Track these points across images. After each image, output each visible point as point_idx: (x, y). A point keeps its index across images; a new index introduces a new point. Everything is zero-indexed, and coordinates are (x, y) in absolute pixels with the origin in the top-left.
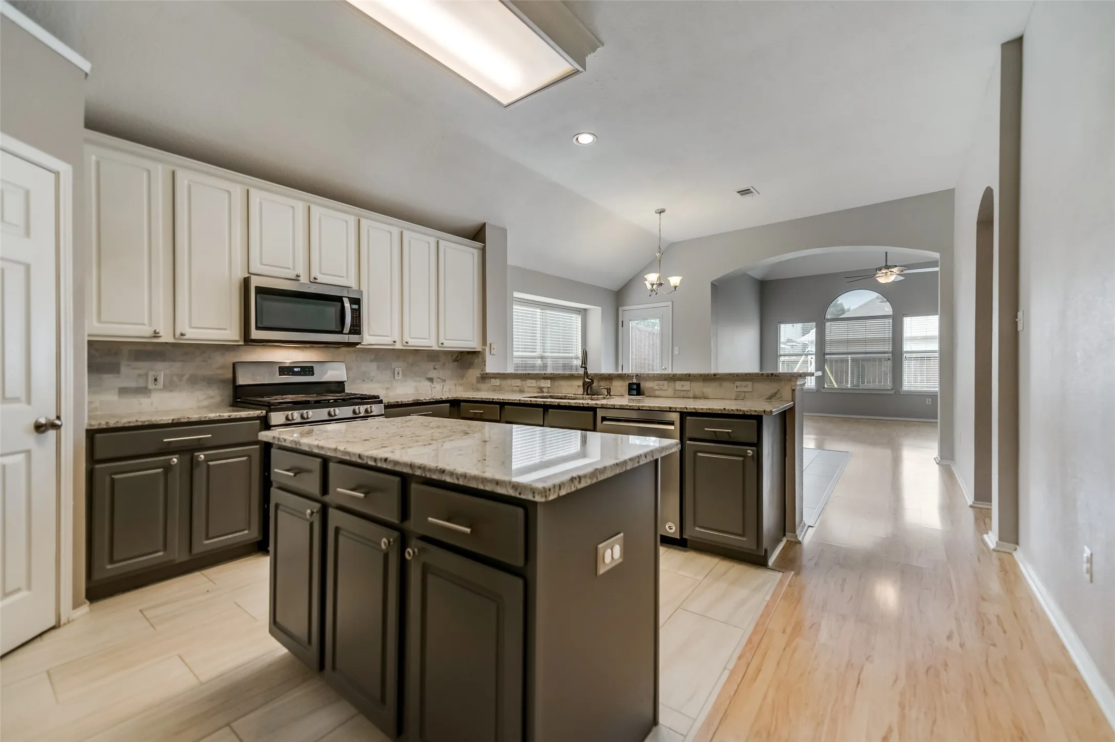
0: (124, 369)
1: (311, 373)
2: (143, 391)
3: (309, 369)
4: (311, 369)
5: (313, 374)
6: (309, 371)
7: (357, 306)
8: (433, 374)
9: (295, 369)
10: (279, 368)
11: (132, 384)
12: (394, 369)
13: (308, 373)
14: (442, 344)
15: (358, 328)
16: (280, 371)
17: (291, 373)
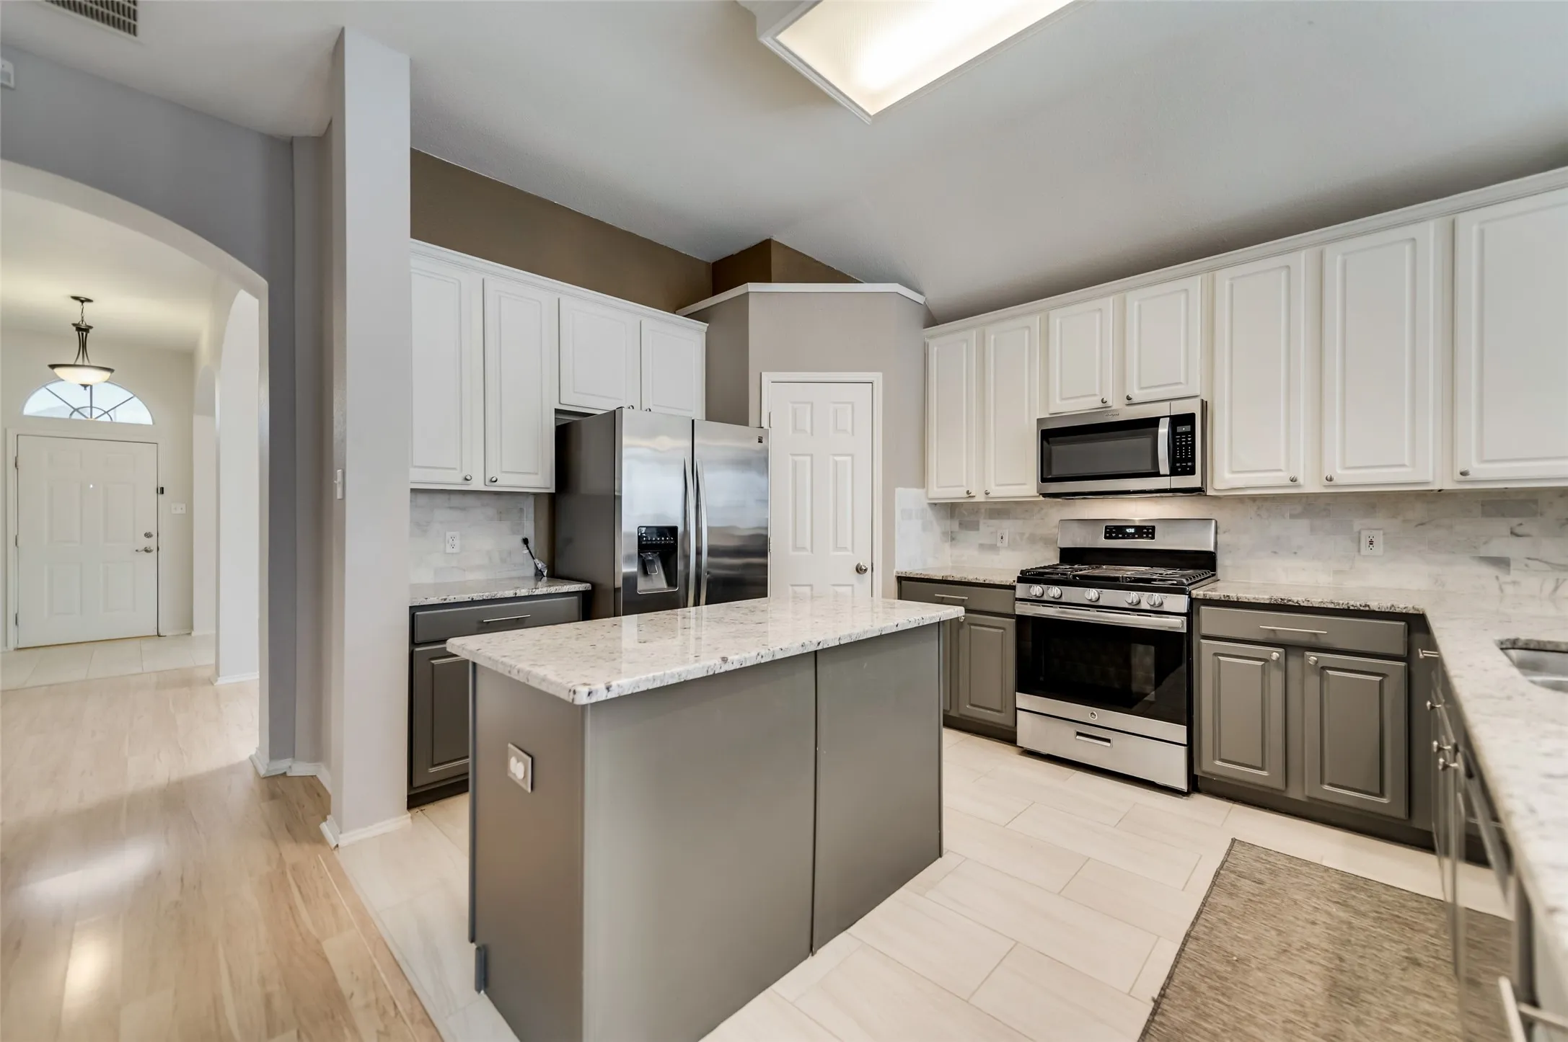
0: (981, 526)
1: (1150, 536)
2: (993, 548)
3: (1148, 530)
4: (1150, 531)
5: (1153, 538)
6: (1147, 533)
7: (1189, 427)
8: (1498, 548)
9: (1128, 530)
10: (1106, 527)
11: (987, 541)
12: (1359, 533)
13: (1145, 536)
14: (1463, 474)
15: (1190, 464)
16: (1106, 532)
17: (1120, 536)
